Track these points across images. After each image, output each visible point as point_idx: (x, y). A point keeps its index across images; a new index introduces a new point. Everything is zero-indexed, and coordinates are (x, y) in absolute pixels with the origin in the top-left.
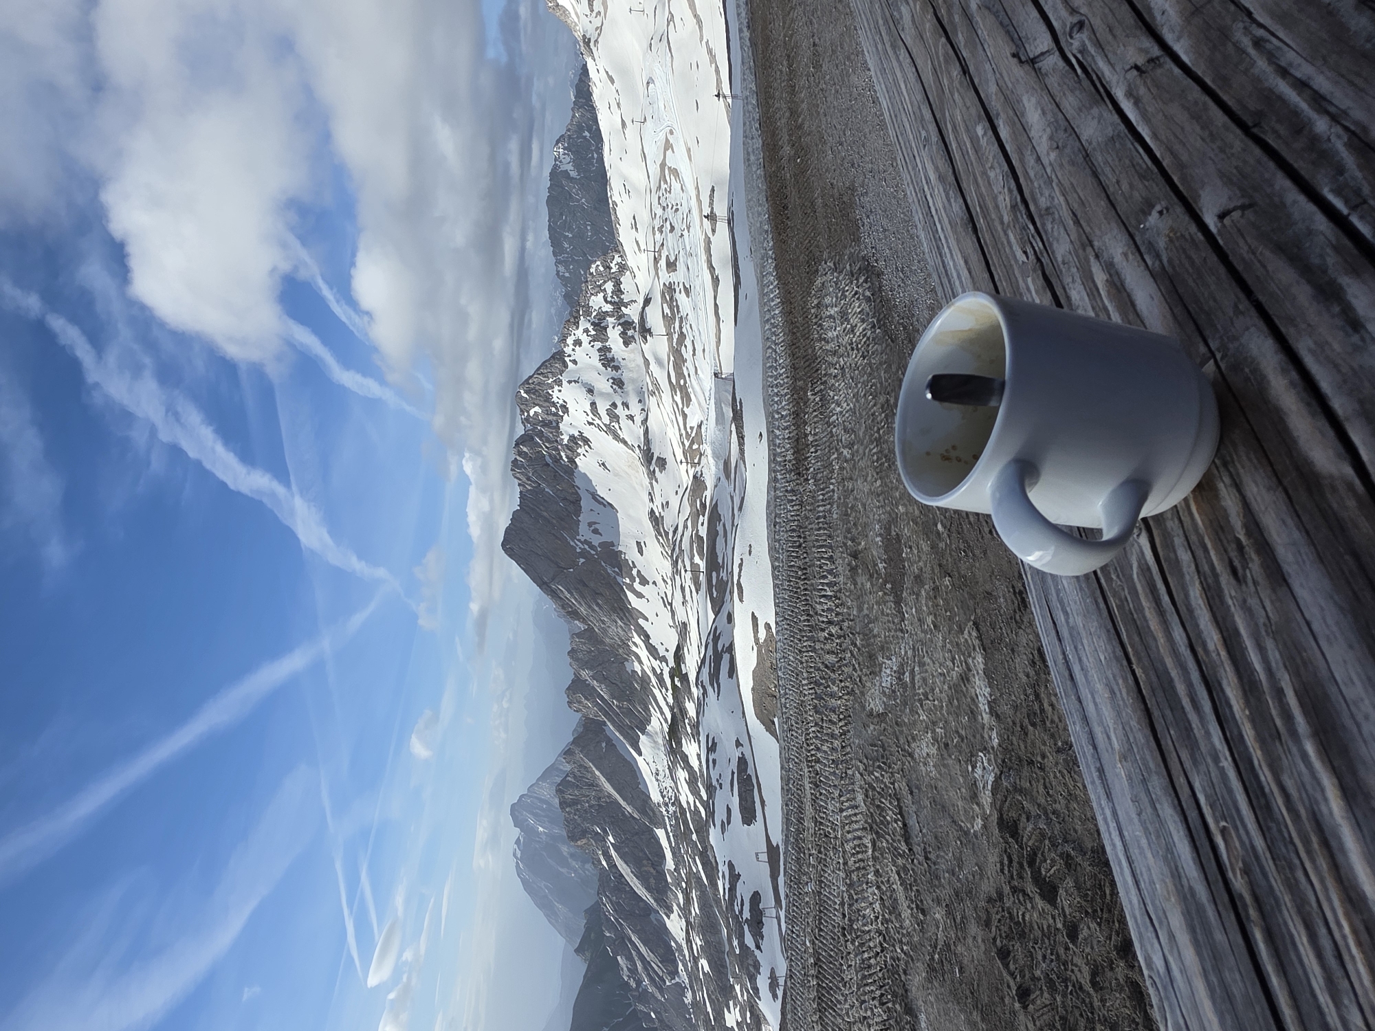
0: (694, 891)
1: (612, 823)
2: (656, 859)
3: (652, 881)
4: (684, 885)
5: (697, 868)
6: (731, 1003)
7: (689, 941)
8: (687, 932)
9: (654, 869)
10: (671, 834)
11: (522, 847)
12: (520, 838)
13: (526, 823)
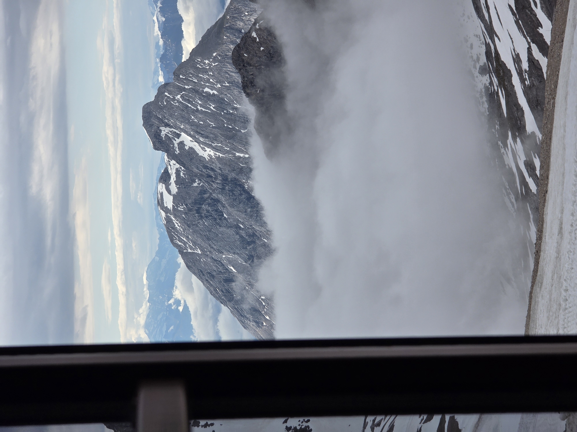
11: (174, 188)
12: (170, 171)
13: (178, 141)
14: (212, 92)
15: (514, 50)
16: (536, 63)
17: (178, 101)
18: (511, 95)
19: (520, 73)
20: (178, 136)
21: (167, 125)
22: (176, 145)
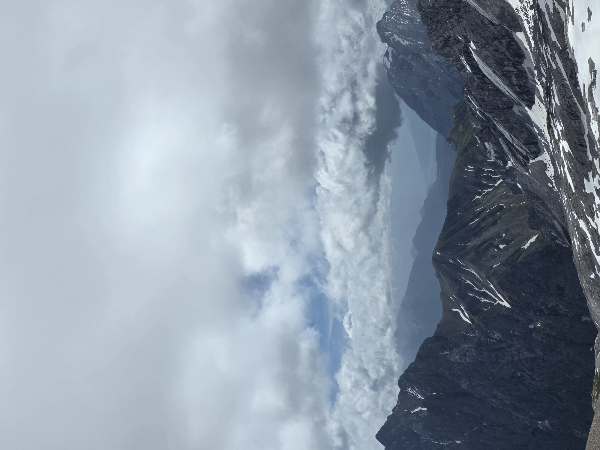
0: (554, 85)
1: (473, 31)
2: (516, 59)
3: (514, 79)
4: (544, 80)
5: (556, 64)
6: (590, 174)
7: (549, 126)
8: (548, 118)
9: (515, 68)
10: (530, 36)
11: (391, 59)
12: (389, 52)
13: (392, 38)
14: (407, 15)
15: (546, 4)
16: (556, 9)
17: (392, 19)
18: (544, 25)
19: (549, 14)
20: (393, 35)
21: (388, 31)
22: (391, 40)
